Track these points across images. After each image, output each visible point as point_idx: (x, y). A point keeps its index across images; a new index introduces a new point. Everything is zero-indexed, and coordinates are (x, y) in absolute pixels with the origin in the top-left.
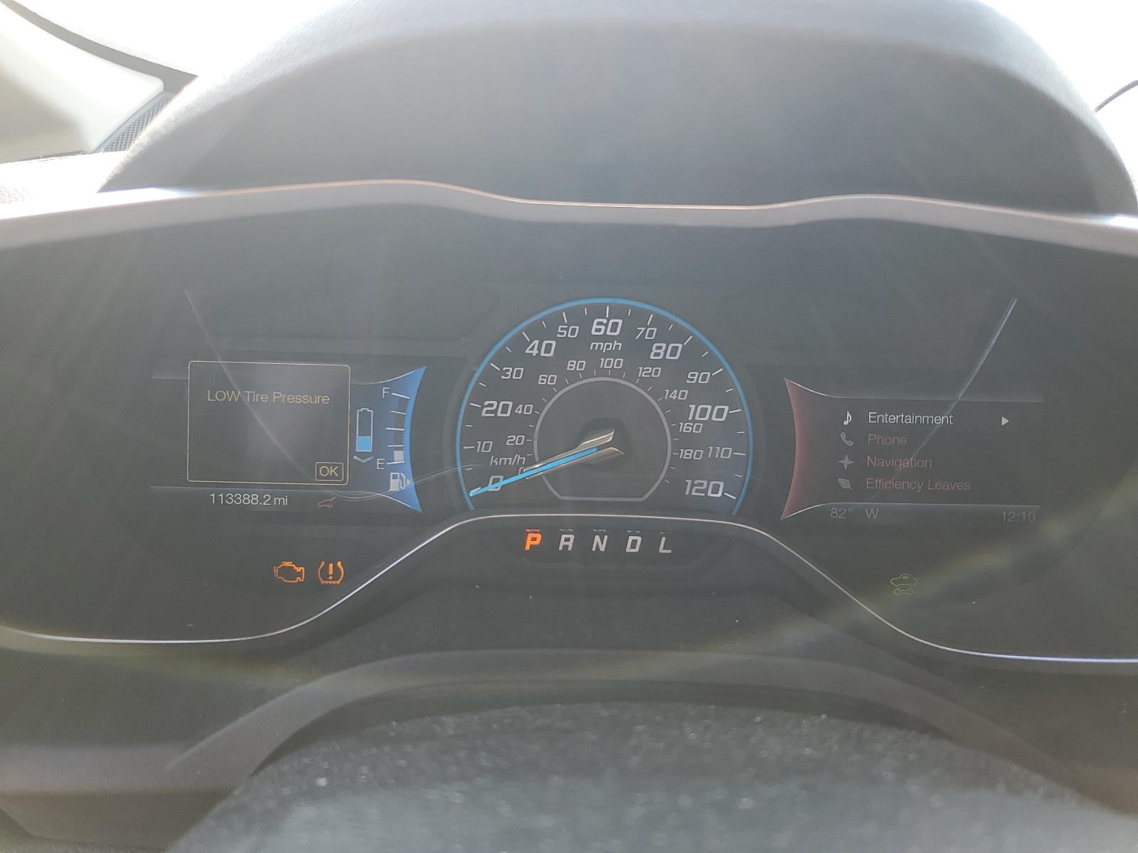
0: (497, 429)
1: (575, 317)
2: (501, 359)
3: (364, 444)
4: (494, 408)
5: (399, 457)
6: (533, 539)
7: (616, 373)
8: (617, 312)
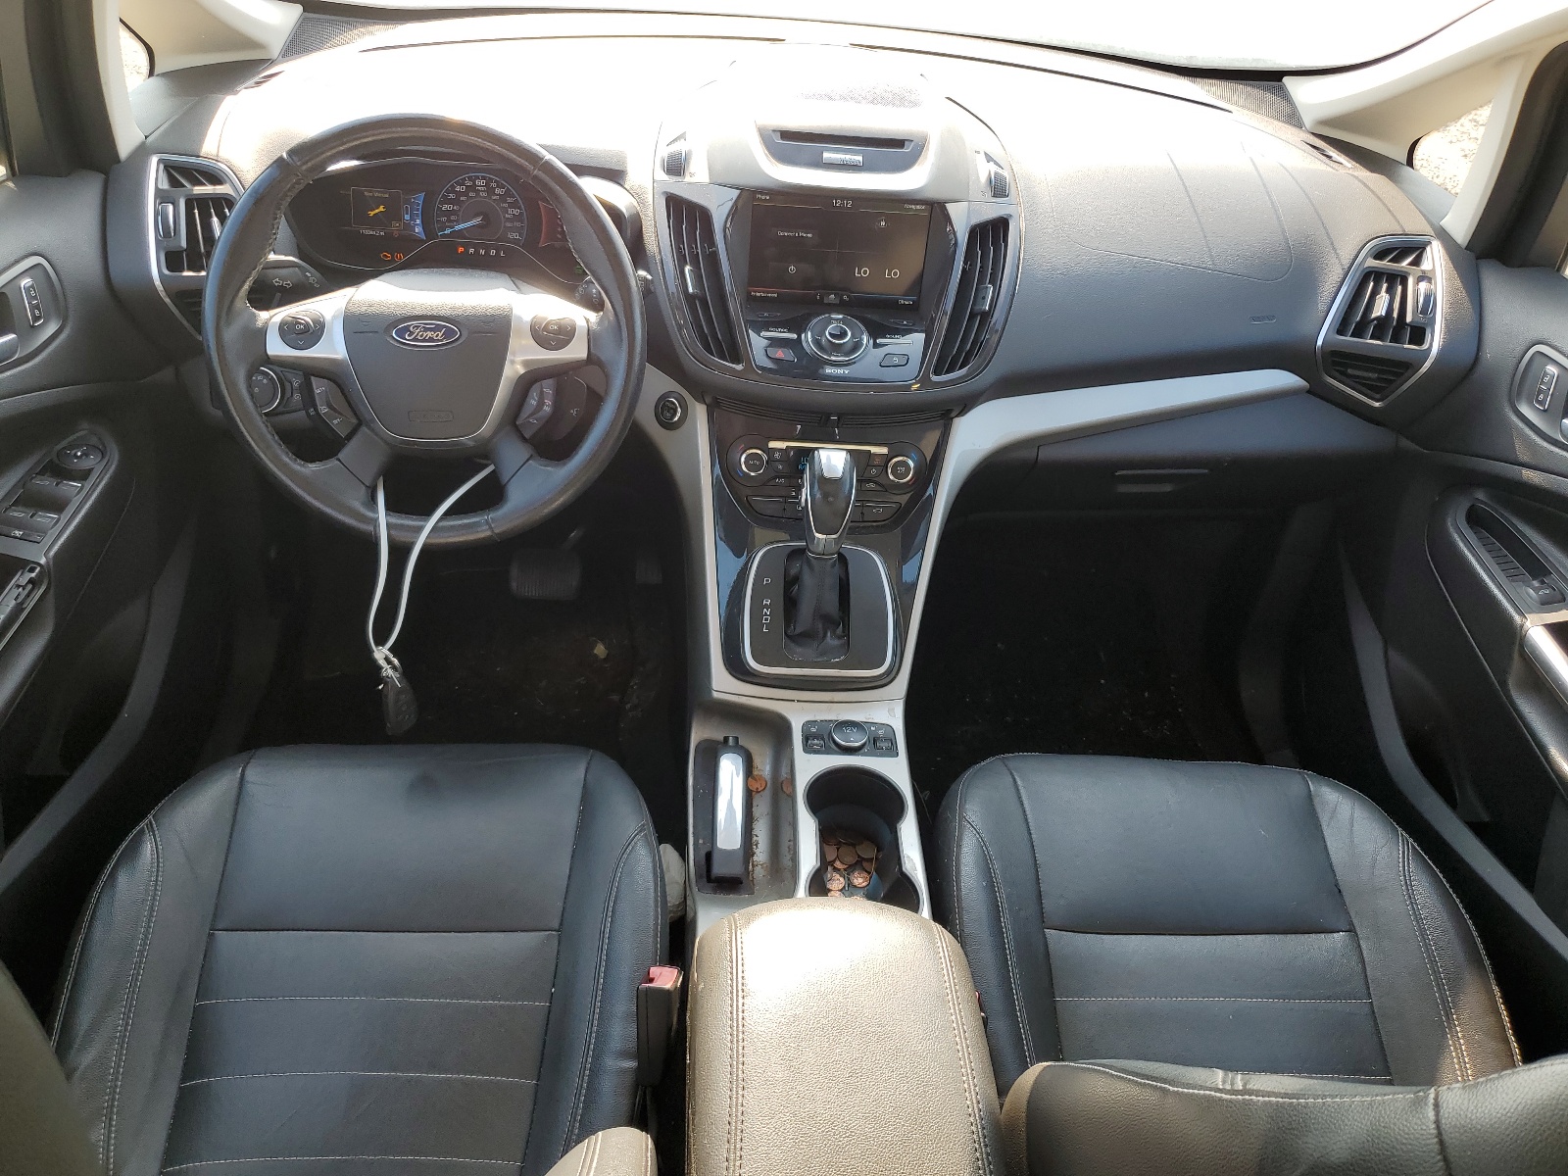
0: (448, 213)
1: (470, 178)
2: (448, 192)
3: (407, 217)
4: (445, 207)
5: (418, 222)
6: (461, 249)
7: (485, 197)
8: (484, 178)
